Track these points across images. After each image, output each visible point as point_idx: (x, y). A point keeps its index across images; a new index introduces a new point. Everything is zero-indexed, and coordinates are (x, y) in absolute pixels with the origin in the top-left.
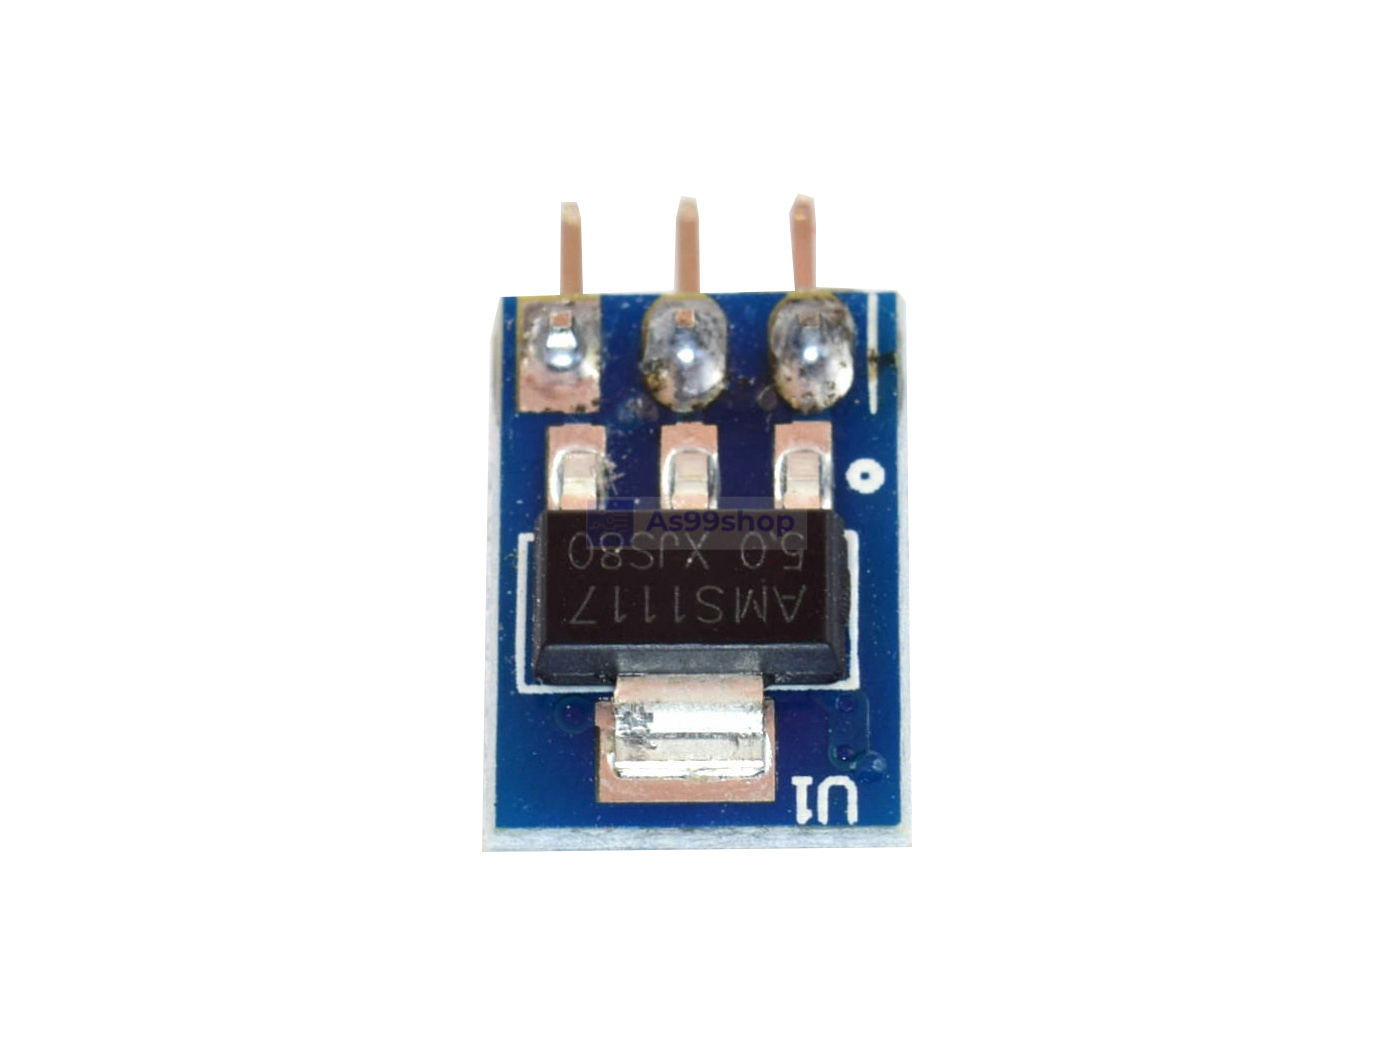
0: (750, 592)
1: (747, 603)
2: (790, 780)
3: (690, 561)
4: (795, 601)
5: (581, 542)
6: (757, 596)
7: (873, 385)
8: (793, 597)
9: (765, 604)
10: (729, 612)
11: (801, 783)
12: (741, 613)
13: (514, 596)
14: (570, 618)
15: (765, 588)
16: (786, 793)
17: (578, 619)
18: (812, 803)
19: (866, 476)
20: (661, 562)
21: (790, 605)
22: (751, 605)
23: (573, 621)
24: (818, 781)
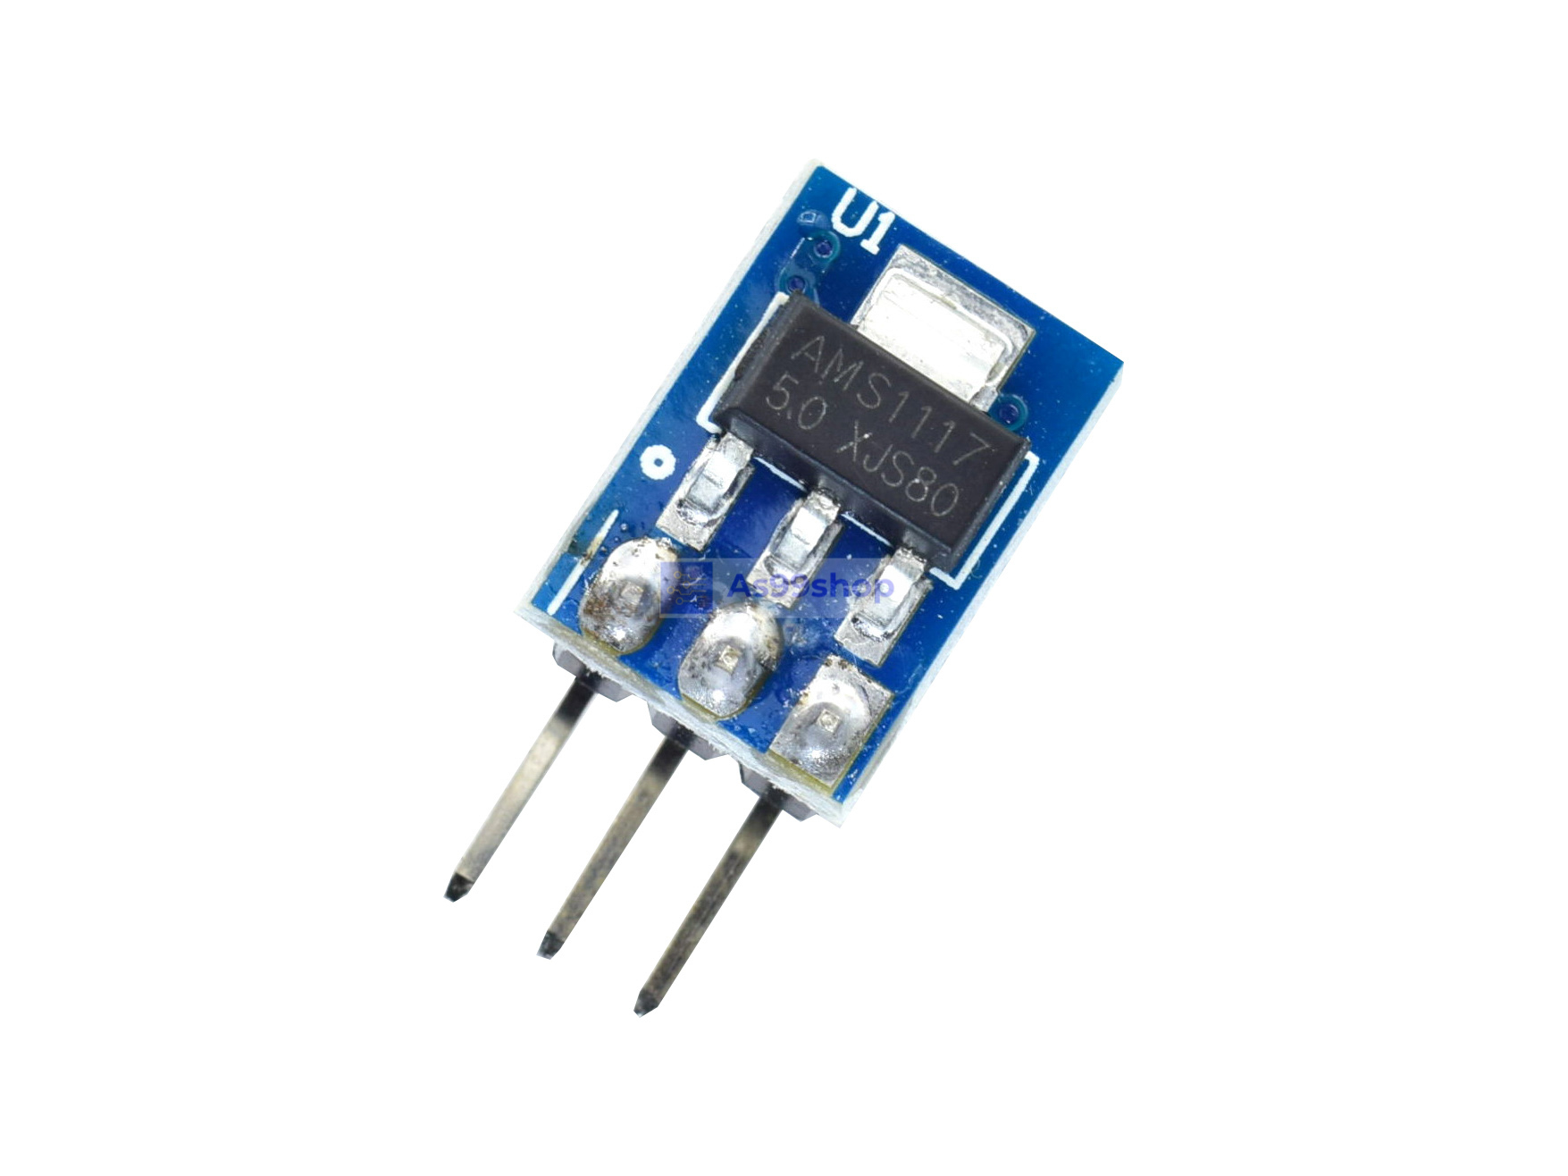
0: (836, 380)
1: (845, 372)
2: (879, 253)
3: (866, 436)
4: (807, 350)
5: (939, 507)
6: (833, 374)
7: (602, 534)
8: (806, 354)
9: (832, 363)
10: (863, 374)
11: (871, 246)
12: (855, 368)
13: (994, 541)
14: (988, 450)
15: (823, 376)
16: (888, 247)
17: (981, 445)
18: (874, 224)
19: (658, 462)
20: (889, 450)
21: (813, 351)
22: (843, 368)
23: (987, 446)
24: (858, 239)
